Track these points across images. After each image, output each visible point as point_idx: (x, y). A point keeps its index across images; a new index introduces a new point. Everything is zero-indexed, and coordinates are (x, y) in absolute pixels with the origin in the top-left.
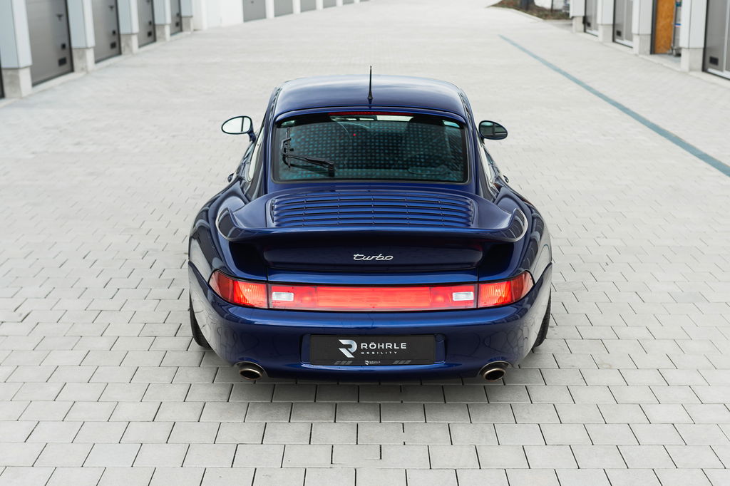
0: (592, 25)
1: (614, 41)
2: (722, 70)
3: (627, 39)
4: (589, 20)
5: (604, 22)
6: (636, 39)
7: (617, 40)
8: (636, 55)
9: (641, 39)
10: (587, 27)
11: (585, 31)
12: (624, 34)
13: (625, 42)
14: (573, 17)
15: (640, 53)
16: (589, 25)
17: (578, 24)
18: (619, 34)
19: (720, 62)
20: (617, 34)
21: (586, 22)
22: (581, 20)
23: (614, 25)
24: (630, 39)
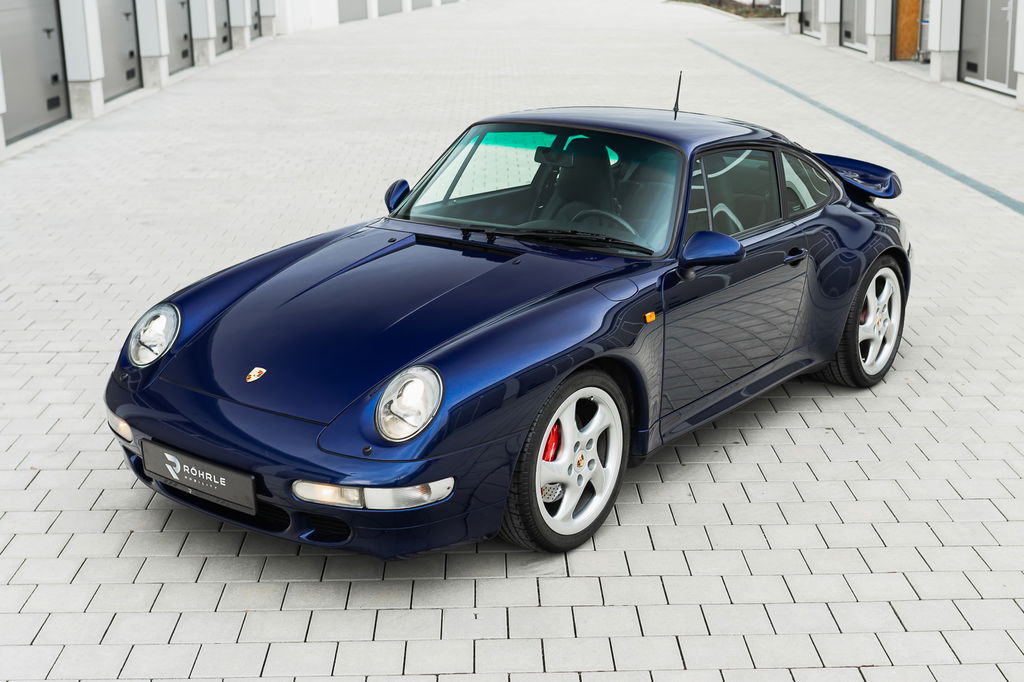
0: (812, 24)
1: (841, 44)
2: (982, 79)
3: (859, 42)
4: (807, 18)
5: (828, 20)
6: (871, 42)
7: (846, 44)
8: (872, 62)
9: (877, 41)
10: (804, 27)
11: (802, 32)
12: (855, 34)
13: (857, 46)
14: (785, 14)
15: (876, 59)
16: (807, 24)
17: (792, 22)
18: (848, 35)
19: (979, 69)
20: (845, 35)
21: (803, 21)
22: (797, 17)
23: (841, 23)
24: (864, 41)
